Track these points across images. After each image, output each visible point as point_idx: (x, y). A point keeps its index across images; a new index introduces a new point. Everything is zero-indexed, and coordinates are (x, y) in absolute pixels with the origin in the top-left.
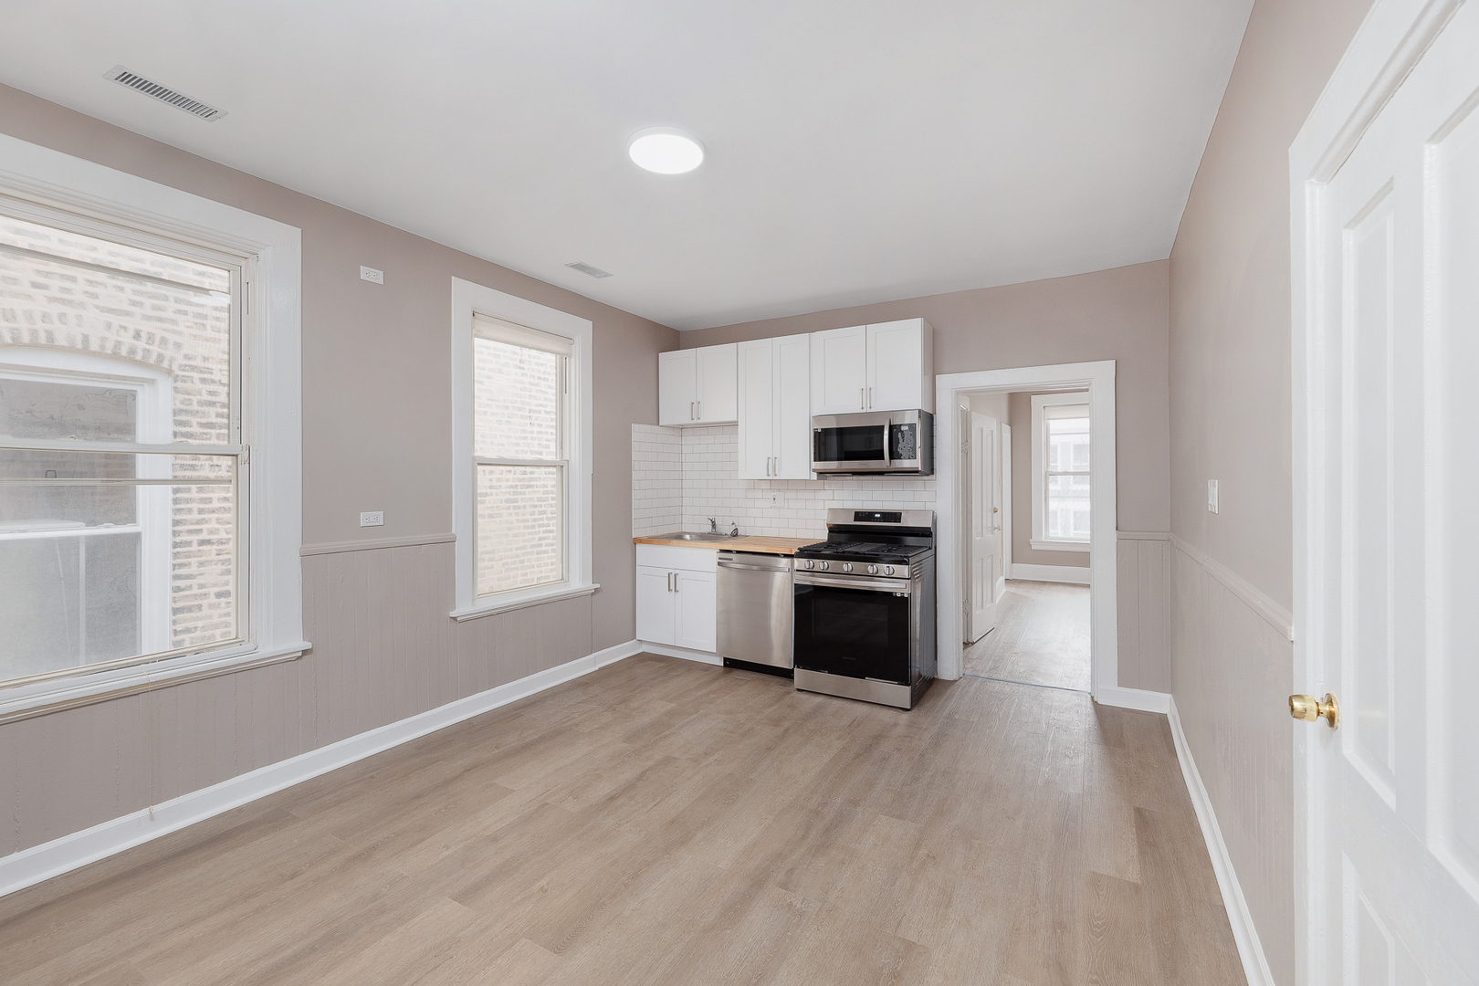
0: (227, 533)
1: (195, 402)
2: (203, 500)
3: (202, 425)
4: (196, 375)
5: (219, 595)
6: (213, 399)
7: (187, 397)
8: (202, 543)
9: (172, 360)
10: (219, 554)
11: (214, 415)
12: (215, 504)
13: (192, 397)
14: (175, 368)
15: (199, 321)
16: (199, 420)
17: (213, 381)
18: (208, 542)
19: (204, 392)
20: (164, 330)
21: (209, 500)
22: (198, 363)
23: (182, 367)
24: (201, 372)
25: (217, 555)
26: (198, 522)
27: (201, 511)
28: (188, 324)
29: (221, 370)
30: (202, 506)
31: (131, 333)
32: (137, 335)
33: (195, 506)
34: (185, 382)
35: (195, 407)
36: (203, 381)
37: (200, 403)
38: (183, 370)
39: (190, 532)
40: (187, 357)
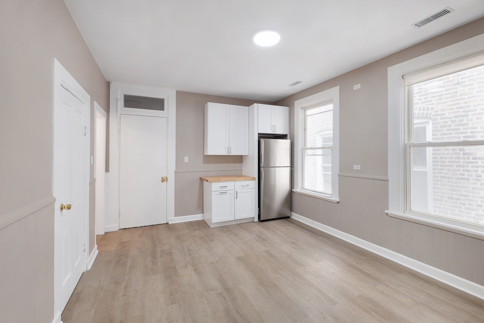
0: (452, 175)
1: (439, 127)
2: (442, 162)
3: (441, 135)
4: (438, 117)
5: (449, 198)
6: (446, 124)
7: (435, 125)
8: (442, 177)
9: (431, 114)
10: (449, 183)
11: (446, 130)
12: (447, 163)
13: (437, 125)
14: (432, 116)
15: (440, 97)
16: (440, 133)
17: (445, 118)
18: (445, 177)
19: (442, 122)
20: (428, 105)
21: (445, 162)
22: (440, 112)
23: (434, 116)
24: (441, 116)
25: (448, 183)
26: (441, 169)
27: (441, 166)
28: (436, 100)
29: (448, 113)
30: (441, 164)
31: (418, 109)
32: (420, 109)
33: (439, 164)
34: (435, 120)
35: (439, 128)
36: (441, 118)
37: (440, 127)
38: (435, 117)
39: (438, 173)
40: (435, 112)
